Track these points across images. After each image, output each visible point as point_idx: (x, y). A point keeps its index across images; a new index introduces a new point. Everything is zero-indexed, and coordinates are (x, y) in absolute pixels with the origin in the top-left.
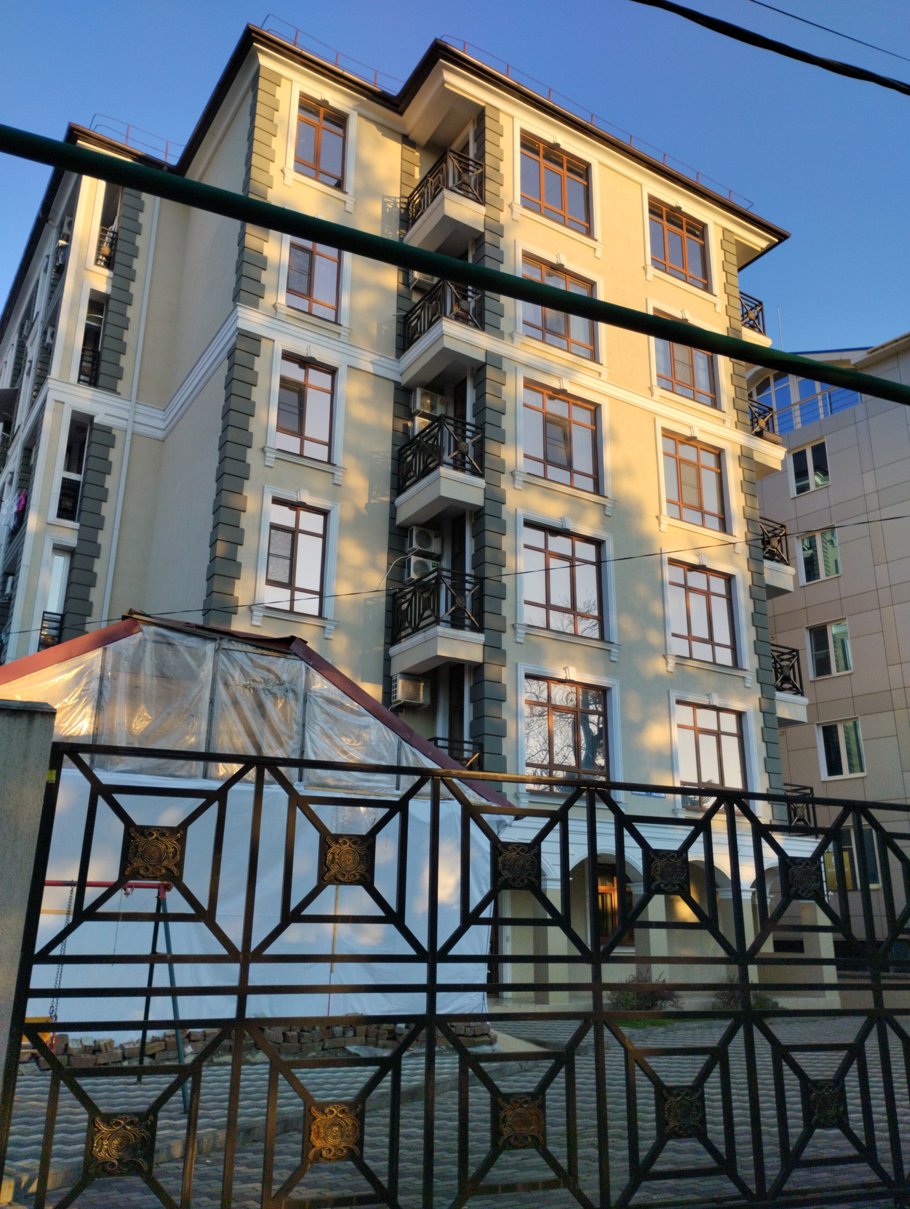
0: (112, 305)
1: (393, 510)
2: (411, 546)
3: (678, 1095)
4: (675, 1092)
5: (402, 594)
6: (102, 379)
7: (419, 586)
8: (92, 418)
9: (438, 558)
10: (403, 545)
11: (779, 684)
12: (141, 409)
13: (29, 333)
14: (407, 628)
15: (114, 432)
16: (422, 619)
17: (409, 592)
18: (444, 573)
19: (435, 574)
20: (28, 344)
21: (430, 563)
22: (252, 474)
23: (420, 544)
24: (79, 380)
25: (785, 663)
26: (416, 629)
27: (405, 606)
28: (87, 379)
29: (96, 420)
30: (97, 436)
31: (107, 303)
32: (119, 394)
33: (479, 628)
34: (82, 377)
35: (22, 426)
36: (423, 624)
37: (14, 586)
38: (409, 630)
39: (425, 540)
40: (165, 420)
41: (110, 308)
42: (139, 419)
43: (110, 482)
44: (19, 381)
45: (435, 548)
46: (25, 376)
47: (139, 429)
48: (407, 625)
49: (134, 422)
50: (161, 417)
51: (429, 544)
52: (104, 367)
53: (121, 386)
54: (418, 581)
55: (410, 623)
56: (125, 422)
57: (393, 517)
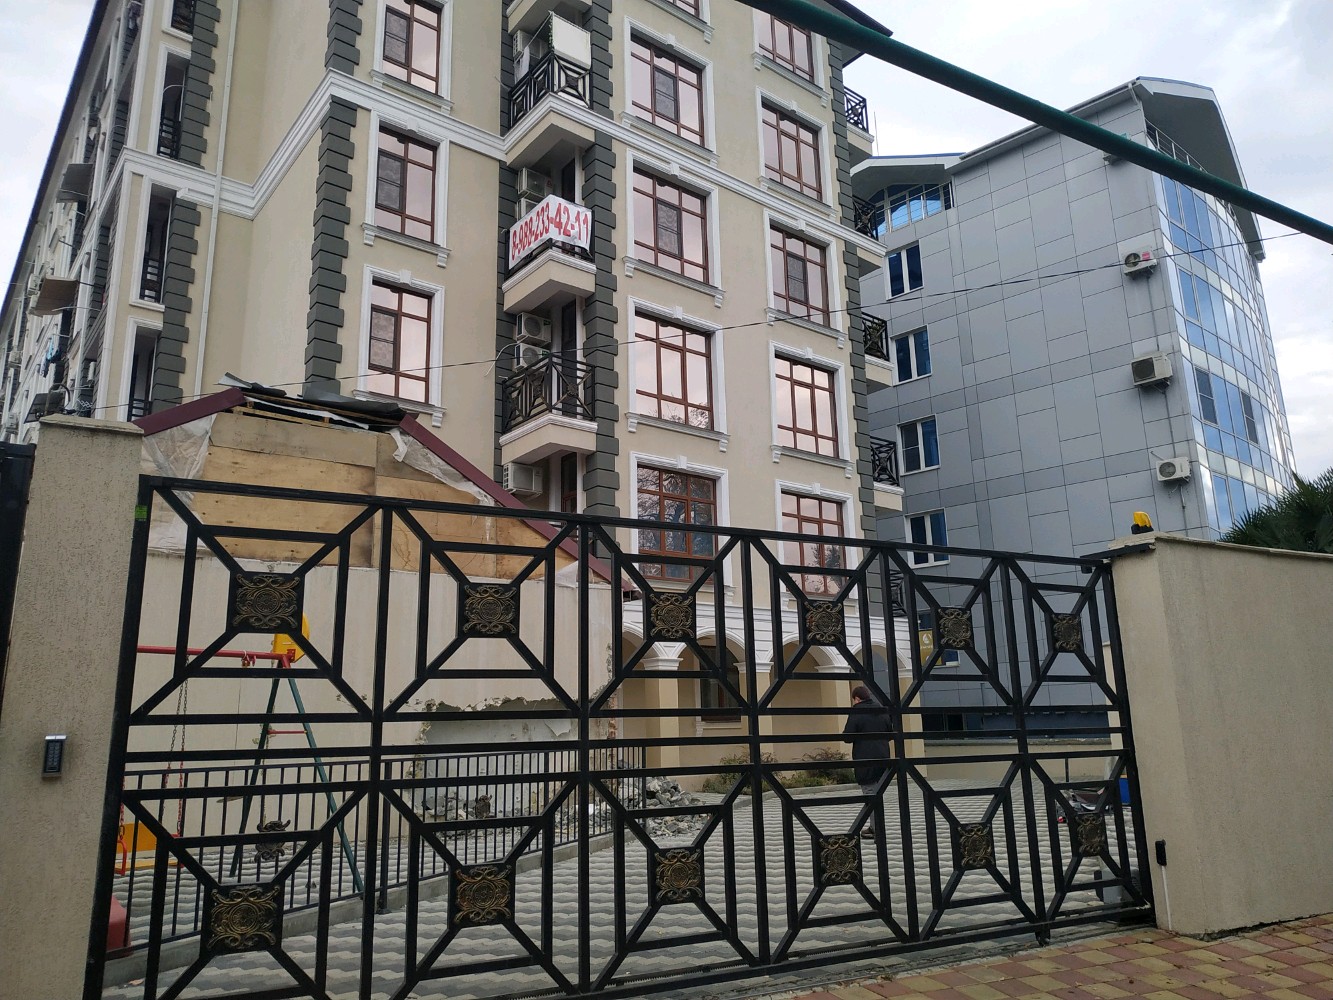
0: (192, 71)
1: (501, 295)
2: (520, 332)
3: (836, 843)
4: (831, 840)
5: (511, 381)
6: (183, 152)
7: (529, 374)
8: (174, 192)
9: (548, 347)
10: (512, 331)
11: (876, 475)
12: (227, 185)
13: (101, 104)
14: (519, 416)
15: (199, 209)
16: (533, 407)
17: (520, 380)
18: (555, 360)
19: (547, 360)
20: (101, 116)
21: (540, 351)
22: (351, 252)
23: (529, 332)
24: (159, 152)
25: (882, 455)
26: (528, 418)
27: (515, 394)
28: (168, 151)
29: (178, 196)
30: (179, 212)
31: (187, 69)
32: (203, 168)
33: (590, 416)
34: (162, 149)
35: (99, 203)
36: (533, 412)
37: (96, 373)
38: (520, 419)
39: (534, 326)
40: (254, 198)
41: (190, 75)
42: (226, 196)
43: (196, 263)
44: (92, 156)
45: (544, 336)
46: (99, 149)
47: (226, 206)
48: (517, 413)
49: (221, 199)
50: (251, 195)
51: (539, 331)
52: (185, 139)
53: (205, 160)
54: (527, 369)
55: (521, 411)
56: (210, 199)
57: (500, 304)
